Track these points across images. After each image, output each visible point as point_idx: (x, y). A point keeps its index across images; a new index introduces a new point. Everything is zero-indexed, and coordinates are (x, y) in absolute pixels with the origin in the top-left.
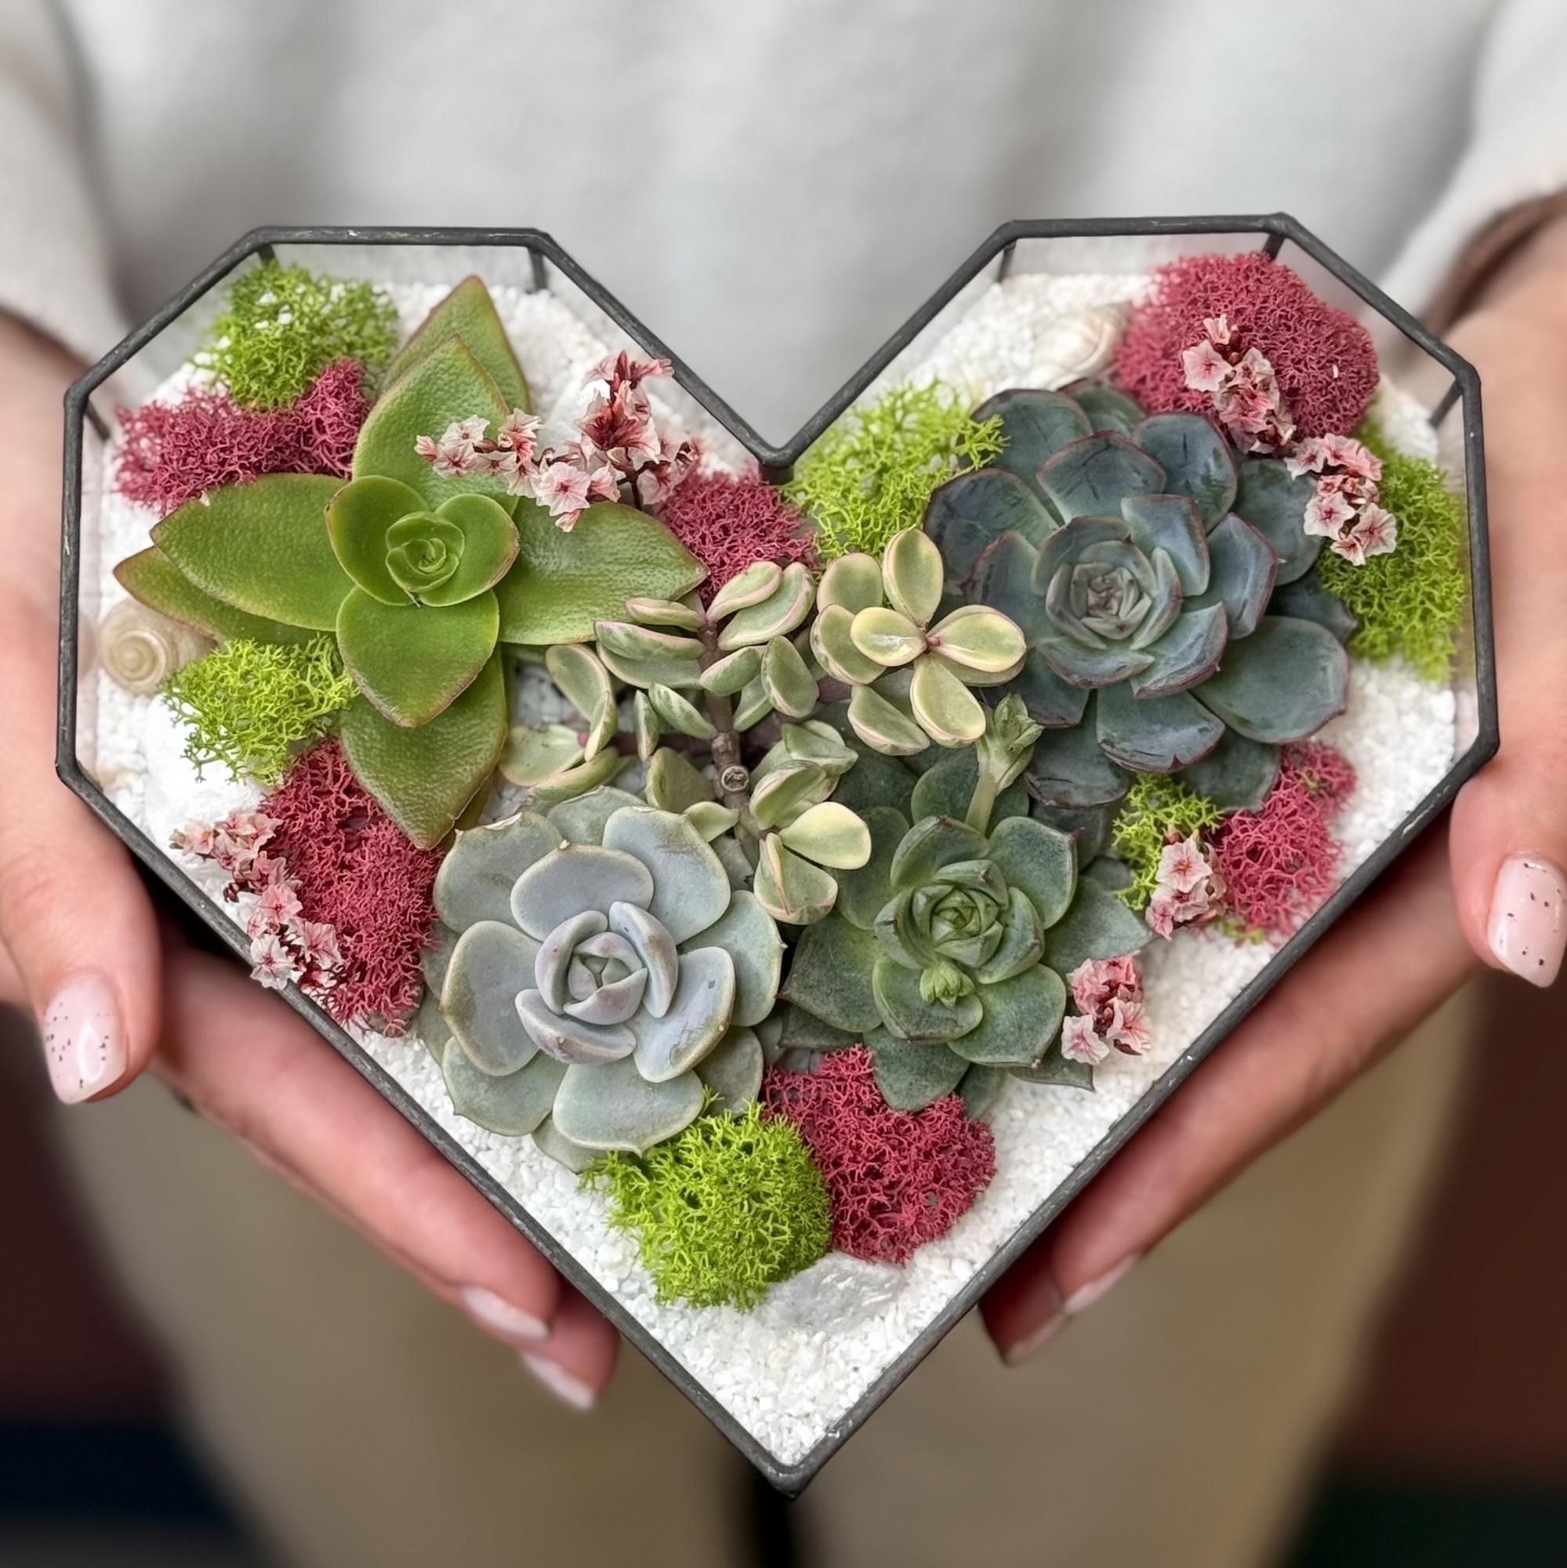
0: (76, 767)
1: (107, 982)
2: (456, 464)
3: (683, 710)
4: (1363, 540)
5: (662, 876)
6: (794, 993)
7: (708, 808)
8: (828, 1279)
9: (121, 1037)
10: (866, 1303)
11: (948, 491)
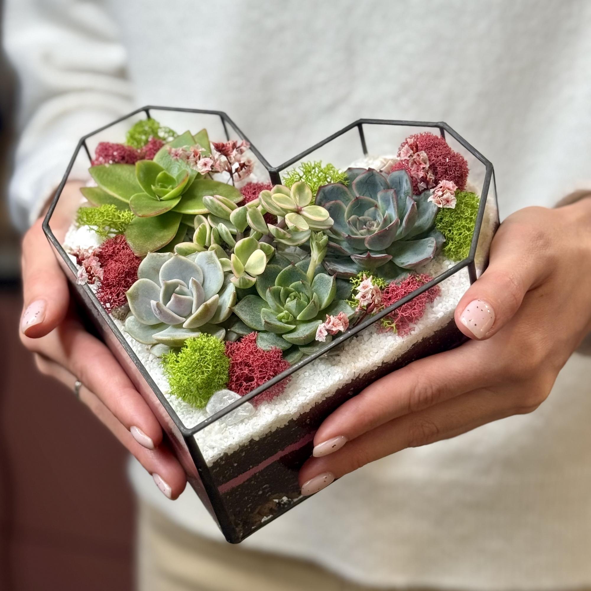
0: (48, 226)
1: (46, 301)
2: (176, 155)
3: (225, 231)
4: (443, 202)
5: (206, 274)
6: (236, 309)
7: (226, 260)
8: (225, 397)
9: (44, 314)
10: (240, 414)
11: (324, 188)
